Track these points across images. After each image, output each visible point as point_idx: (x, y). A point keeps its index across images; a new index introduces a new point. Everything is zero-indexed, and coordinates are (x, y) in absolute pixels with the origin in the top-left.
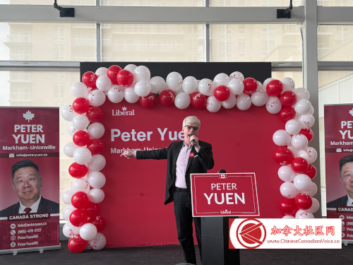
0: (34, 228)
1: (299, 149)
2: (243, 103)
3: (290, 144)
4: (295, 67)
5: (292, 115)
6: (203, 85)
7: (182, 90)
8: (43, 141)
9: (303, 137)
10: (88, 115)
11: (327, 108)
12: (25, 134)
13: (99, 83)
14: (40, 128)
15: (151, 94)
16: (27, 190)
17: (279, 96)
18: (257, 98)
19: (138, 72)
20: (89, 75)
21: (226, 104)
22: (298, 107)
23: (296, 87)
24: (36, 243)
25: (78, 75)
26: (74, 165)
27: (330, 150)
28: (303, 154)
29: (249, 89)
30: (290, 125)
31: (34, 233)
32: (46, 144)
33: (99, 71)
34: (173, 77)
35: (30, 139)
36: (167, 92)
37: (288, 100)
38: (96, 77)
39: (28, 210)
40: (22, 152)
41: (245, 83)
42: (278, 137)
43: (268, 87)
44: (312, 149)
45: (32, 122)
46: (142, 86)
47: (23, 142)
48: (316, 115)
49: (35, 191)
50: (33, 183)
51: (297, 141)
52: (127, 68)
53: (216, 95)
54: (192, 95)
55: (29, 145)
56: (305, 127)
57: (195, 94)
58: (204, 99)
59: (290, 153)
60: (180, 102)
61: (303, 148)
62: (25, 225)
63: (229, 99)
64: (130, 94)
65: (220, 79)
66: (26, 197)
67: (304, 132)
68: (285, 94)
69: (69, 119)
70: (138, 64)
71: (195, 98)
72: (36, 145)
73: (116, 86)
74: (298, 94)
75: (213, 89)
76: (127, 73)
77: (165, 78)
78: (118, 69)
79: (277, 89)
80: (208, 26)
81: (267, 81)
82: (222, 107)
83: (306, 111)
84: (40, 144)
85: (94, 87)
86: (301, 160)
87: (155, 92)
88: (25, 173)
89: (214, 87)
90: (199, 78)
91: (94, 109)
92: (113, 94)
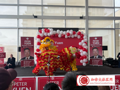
0: (29, 62)
1: (84, 46)
2: (73, 36)
3: (82, 45)
4: (84, 29)
5: (83, 39)
6: (64, 33)
7: (60, 34)
8: (31, 44)
9: (85, 43)
10: (40, 39)
11: (90, 38)
12: (27, 43)
13: (42, 32)
14: (30, 41)
15: (53, 34)
16: (27, 54)
17: (80, 35)
18: (76, 35)
19: (51, 30)
20: (40, 30)
21: (69, 37)
22: (84, 37)
23: (84, 33)
24: (29, 65)
25: (38, 30)
26: (37, 49)
27: (91, 46)
28: (85, 47)
29: (74, 33)
30: (82, 41)
31: (29, 63)
32: (31, 45)
33: (42, 29)
34: (58, 31)
35: (28, 43)
36: (57, 34)
37: (82, 36)
38: (42, 31)
39: (27, 58)
40: (26, 46)
41: (73, 32)
42: (80, 44)
43: (78, 33)
44: (87, 46)
45: (28, 40)
46: (51, 33)
47: (26, 44)
48: (88, 39)
49: (29, 54)
50: (29, 53)
51: (84, 44)
52: (48, 29)
53: (67, 35)
54: (62, 35)
55: (27, 45)
56: (86, 41)
57: (63, 34)
58: (64, 35)
59: (82, 47)
60: (59, 36)
61: (85, 46)
62: (27, 62)
63: (70, 36)
64: (49, 34)
65: (68, 31)
66: (27, 56)
67: (85, 42)
68: (81, 35)
69: (36, 39)
70: (51, 28)
71: (63, 35)
72: (29, 45)
73: (46, 33)
74: (84, 35)
75: (66, 33)
76: (48, 30)
77: (56, 31)
78: (46, 29)
79: (80, 34)
80: (65, 20)
81: (78, 32)
82: (68, 37)
83: (86, 38)
84: (30, 45)
85: (41, 33)
86: (84, 48)
87: (54, 34)
88: (27, 51)
89: (67, 33)
90: (63, 31)
91: (41, 37)
92: (45, 34)
